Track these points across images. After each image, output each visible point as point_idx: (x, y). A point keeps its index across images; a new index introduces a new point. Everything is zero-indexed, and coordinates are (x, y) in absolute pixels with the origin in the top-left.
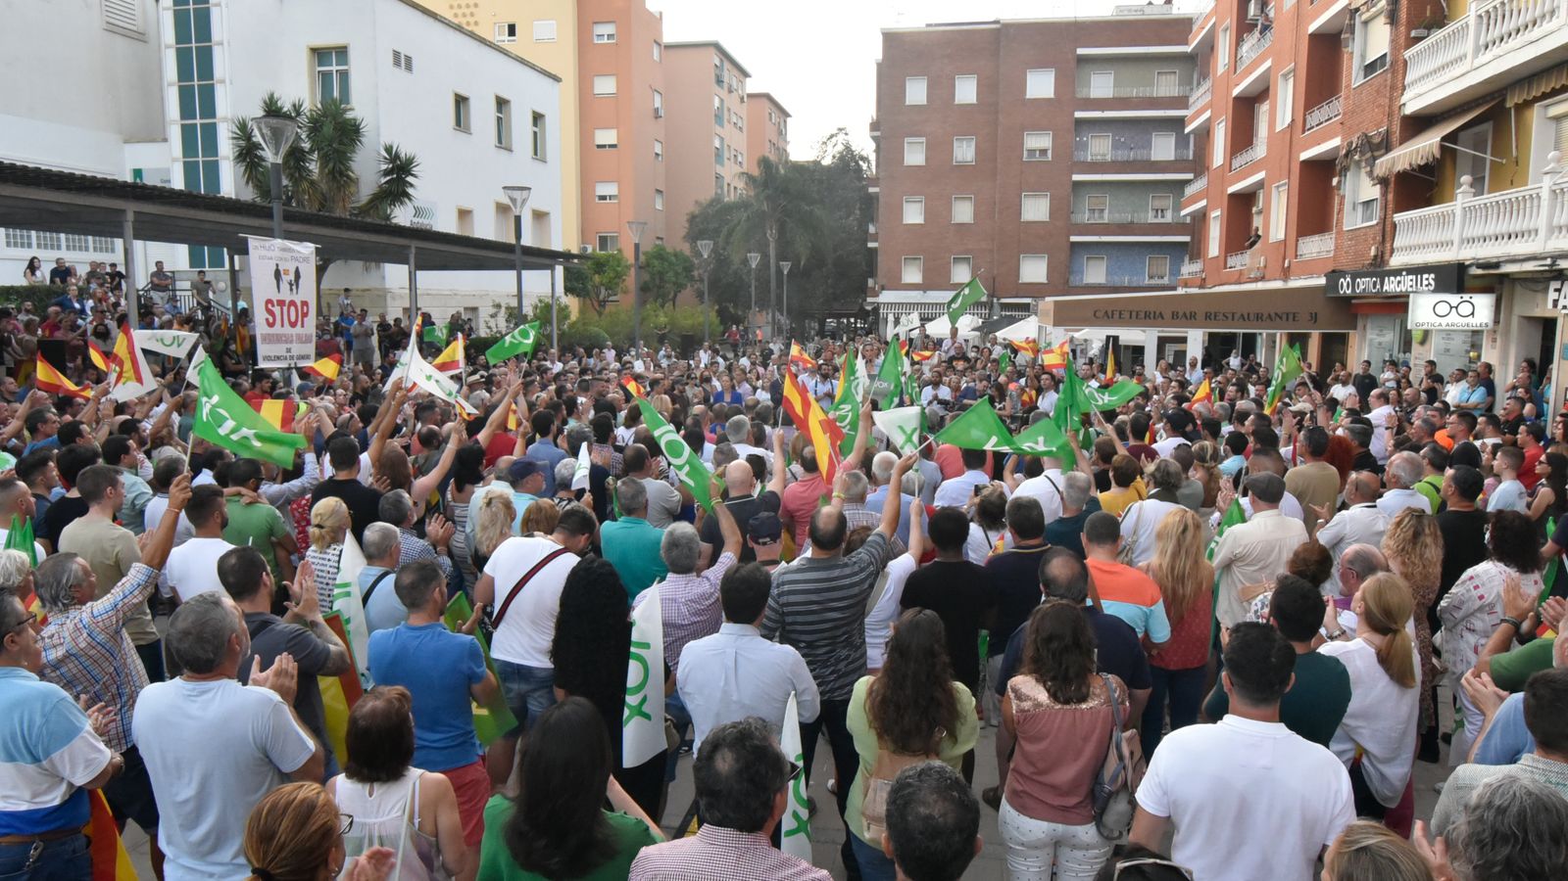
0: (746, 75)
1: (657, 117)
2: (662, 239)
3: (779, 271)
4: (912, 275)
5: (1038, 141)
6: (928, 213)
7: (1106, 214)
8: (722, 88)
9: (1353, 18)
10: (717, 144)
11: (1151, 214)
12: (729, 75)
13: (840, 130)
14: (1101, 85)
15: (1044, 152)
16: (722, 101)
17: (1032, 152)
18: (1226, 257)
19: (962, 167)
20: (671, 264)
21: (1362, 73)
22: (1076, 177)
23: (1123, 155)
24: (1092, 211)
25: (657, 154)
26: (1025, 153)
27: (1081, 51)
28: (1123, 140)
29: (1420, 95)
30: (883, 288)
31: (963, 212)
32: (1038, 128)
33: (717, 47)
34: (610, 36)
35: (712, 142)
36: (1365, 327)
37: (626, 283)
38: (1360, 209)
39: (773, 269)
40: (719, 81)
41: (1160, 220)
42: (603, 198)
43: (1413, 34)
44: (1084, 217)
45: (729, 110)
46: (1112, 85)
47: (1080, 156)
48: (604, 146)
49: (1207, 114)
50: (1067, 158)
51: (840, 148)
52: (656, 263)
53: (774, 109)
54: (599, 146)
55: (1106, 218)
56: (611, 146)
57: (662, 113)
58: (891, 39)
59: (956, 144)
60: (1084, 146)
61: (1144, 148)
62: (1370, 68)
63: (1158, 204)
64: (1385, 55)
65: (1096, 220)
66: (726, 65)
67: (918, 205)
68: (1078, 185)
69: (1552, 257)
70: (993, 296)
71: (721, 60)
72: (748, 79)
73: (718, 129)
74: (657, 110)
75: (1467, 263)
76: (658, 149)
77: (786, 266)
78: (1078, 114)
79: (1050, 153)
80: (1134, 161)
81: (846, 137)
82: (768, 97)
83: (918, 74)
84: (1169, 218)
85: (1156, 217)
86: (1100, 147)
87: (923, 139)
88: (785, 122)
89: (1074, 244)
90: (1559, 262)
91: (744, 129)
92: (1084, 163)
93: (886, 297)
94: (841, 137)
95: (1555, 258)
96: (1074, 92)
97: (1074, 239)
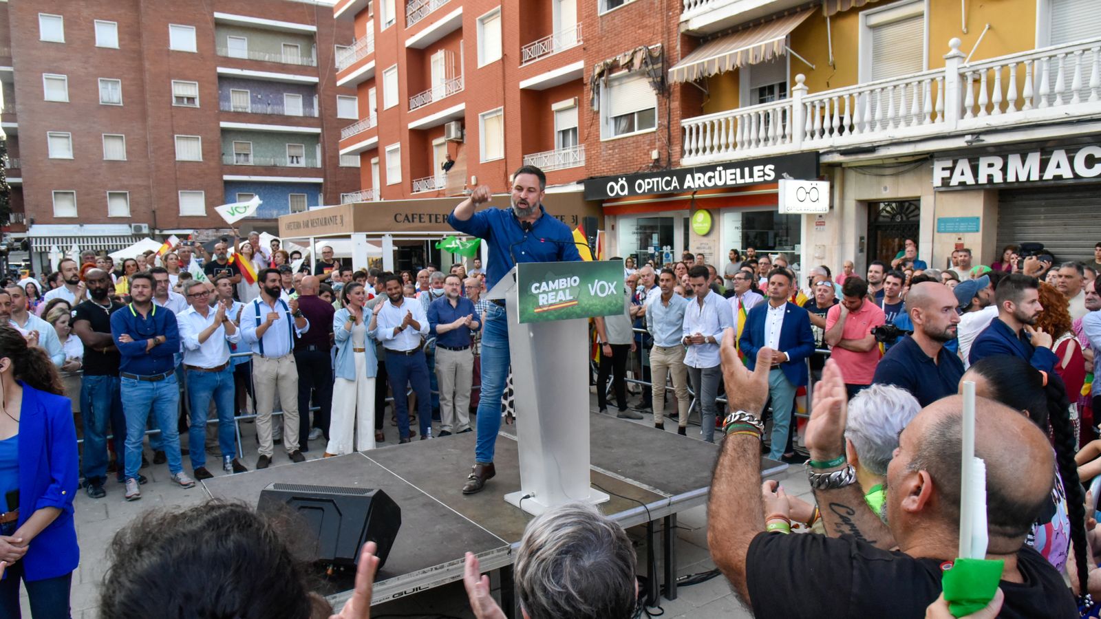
4: (64, 208)
5: (184, 89)
6: (76, 149)
7: (251, 158)
11: (289, 160)
14: (237, 47)
15: (191, 99)
17: (180, 99)
18: (412, 182)
19: (108, 107)
21: (607, 4)
22: (224, 124)
23: (261, 109)
24: (238, 155)
26: (174, 100)
27: (217, 15)
28: (259, 96)
29: (714, 10)
30: (33, 222)
31: (115, 150)
32: (184, 77)
36: (613, 228)
41: (295, 165)
44: (232, 159)
46: (246, 48)
47: (224, 106)
49: (371, 65)
50: (213, 107)
55: (252, 161)
59: (100, 85)
60: (228, 99)
61: (277, 104)
63: (294, 152)
65: (242, 161)
67: (65, 141)
68: (225, 131)
69: (972, 134)
70: (154, 229)
75: (821, 151)
78: (220, 70)
79: (197, 102)
80: (270, 115)
83: (53, 13)
84: (303, 163)
85: (292, 162)
86: (240, 100)
87: (65, 77)
89: (227, 183)
90: (982, 137)
92: (228, 112)
93: (36, 231)
95: (977, 134)
96: (214, 50)
97: (226, 178)
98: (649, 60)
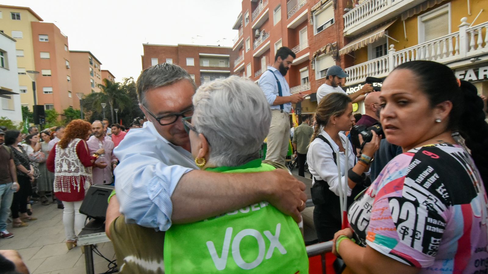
0: (100, 64)
1: (68, 68)
2: (72, 107)
3: (114, 112)
8: (92, 65)
9: (312, 14)
10: (92, 81)
12: (94, 62)
13: (131, 77)
14: (206, 63)
16: (92, 69)
20: (75, 113)
21: (317, 31)
25: (68, 80)
27: (200, 54)
28: (213, 78)
29: (356, 26)
33: (89, 53)
34: (46, 40)
35: (90, 80)
37: (57, 120)
38: (320, 73)
39: (112, 111)
40: (91, 63)
42: (46, 92)
43: (345, 9)
45: (95, 72)
46: (209, 63)
48: (46, 75)
49: (243, 64)
50: (199, 82)
51: (131, 82)
52: (69, 113)
53: (110, 75)
54: (44, 75)
56: (49, 75)
57: (69, 67)
58: (147, 48)
60: (203, 79)
62: (320, 29)
64: (333, 19)
66: (93, 60)
69: (474, 58)
71: (91, 58)
72: (101, 65)
73: (91, 77)
74: (67, 66)
76: (69, 78)
77: (117, 110)
78: (201, 71)
81: (133, 80)
82: (108, 71)
83: (155, 57)
86: (207, 79)
88: (114, 79)
91: (101, 79)
94: (131, 80)
96: (199, 65)
98: (332, 48)
